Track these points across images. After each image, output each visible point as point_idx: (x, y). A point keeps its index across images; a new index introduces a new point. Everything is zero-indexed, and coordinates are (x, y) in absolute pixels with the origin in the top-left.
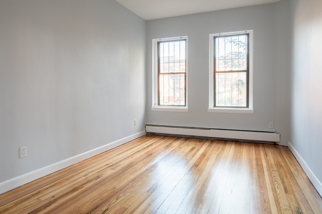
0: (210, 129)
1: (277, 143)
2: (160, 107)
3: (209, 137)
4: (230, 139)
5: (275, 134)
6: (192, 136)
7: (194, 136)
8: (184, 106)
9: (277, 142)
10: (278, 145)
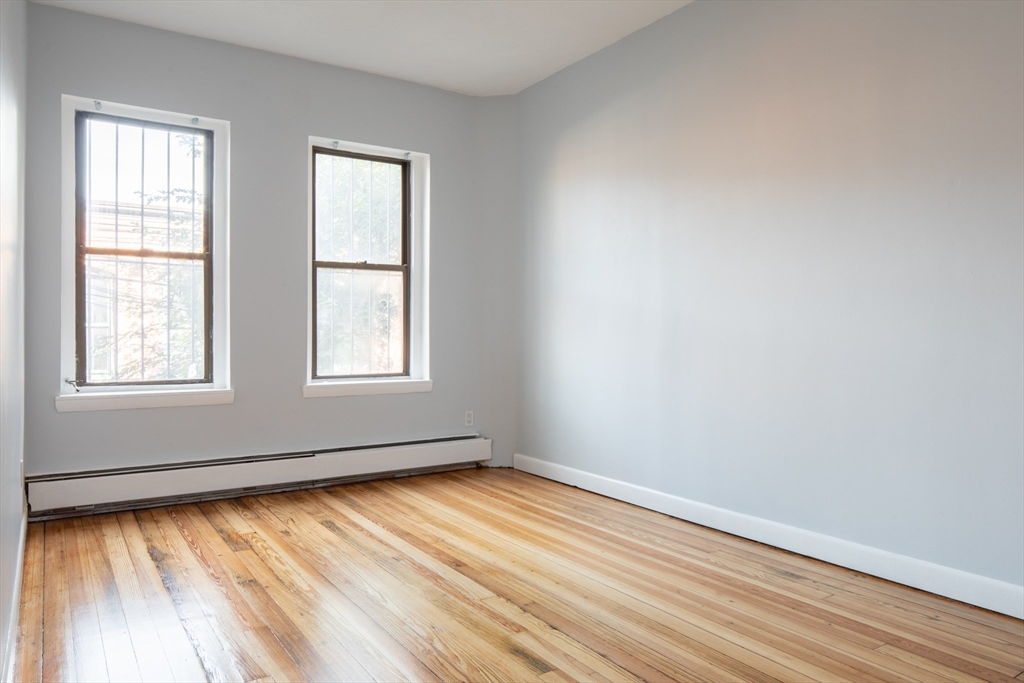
0: (313, 453)
1: (483, 464)
2: (86, 393)
3: (307, 483)
4: (372, 474)
5: (481, 440)
6: (245, 489)
7: (255, 488)
8: (201, 382)
9: (483, 461)
10: (487, 467)
